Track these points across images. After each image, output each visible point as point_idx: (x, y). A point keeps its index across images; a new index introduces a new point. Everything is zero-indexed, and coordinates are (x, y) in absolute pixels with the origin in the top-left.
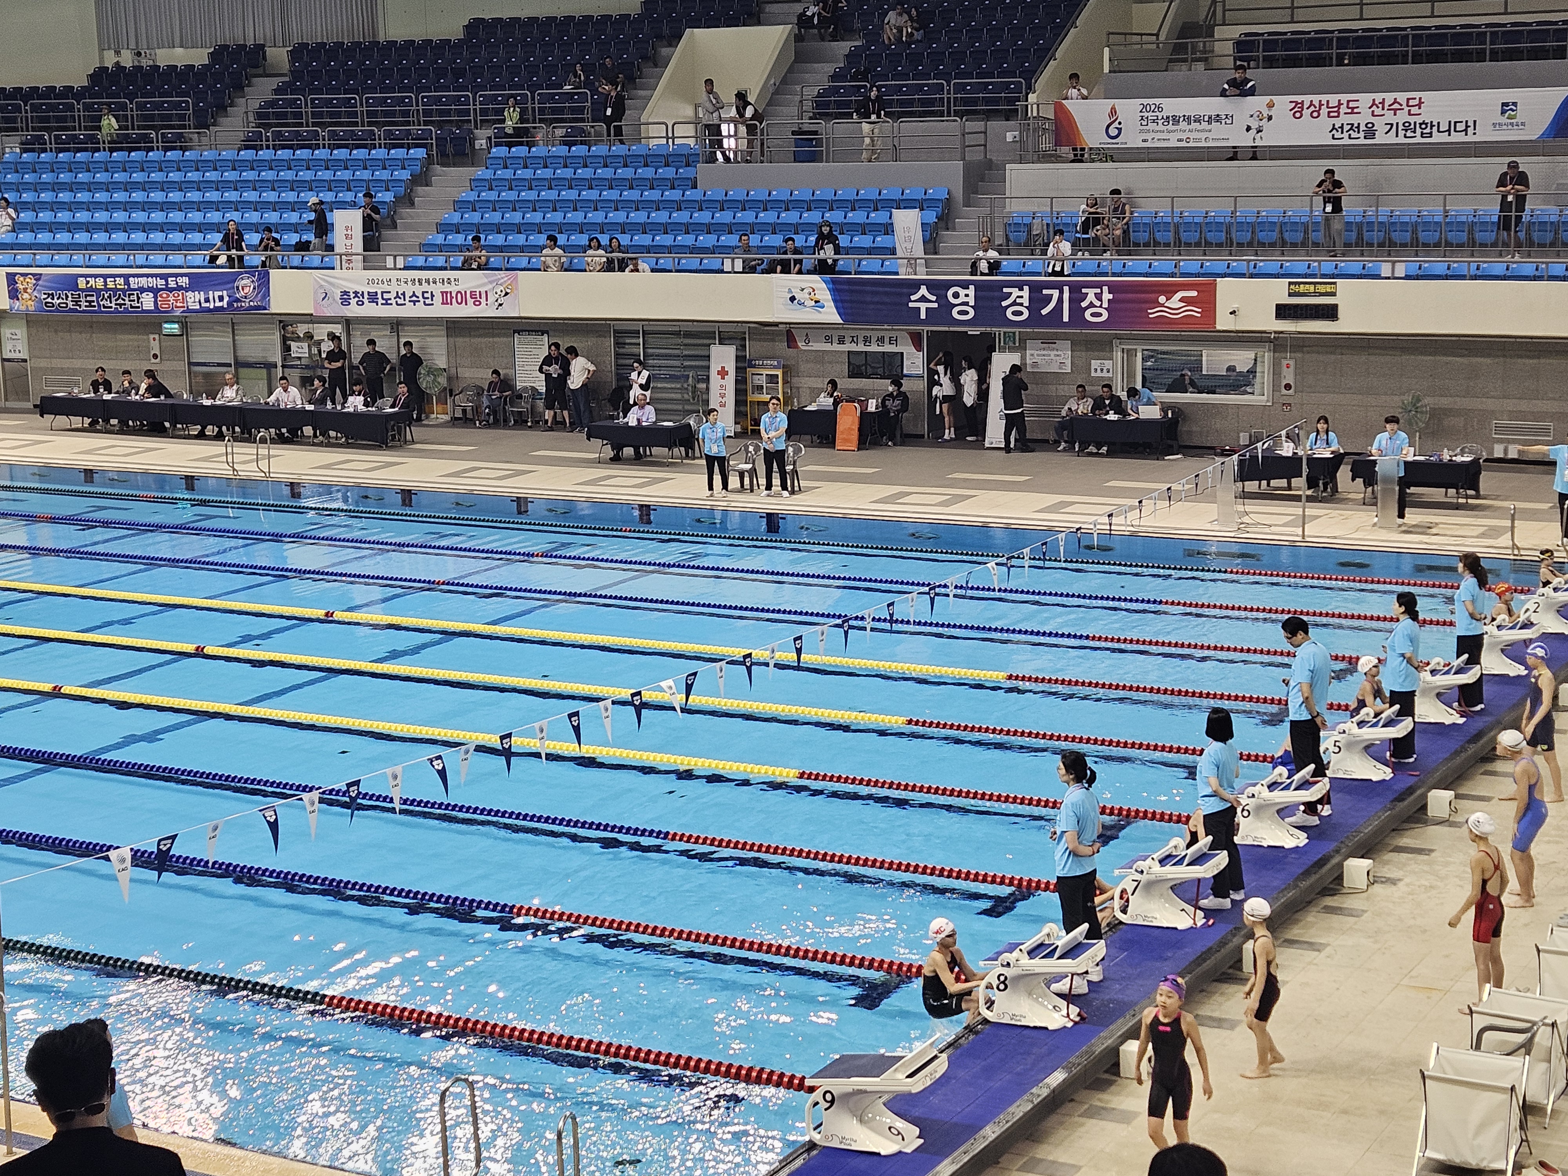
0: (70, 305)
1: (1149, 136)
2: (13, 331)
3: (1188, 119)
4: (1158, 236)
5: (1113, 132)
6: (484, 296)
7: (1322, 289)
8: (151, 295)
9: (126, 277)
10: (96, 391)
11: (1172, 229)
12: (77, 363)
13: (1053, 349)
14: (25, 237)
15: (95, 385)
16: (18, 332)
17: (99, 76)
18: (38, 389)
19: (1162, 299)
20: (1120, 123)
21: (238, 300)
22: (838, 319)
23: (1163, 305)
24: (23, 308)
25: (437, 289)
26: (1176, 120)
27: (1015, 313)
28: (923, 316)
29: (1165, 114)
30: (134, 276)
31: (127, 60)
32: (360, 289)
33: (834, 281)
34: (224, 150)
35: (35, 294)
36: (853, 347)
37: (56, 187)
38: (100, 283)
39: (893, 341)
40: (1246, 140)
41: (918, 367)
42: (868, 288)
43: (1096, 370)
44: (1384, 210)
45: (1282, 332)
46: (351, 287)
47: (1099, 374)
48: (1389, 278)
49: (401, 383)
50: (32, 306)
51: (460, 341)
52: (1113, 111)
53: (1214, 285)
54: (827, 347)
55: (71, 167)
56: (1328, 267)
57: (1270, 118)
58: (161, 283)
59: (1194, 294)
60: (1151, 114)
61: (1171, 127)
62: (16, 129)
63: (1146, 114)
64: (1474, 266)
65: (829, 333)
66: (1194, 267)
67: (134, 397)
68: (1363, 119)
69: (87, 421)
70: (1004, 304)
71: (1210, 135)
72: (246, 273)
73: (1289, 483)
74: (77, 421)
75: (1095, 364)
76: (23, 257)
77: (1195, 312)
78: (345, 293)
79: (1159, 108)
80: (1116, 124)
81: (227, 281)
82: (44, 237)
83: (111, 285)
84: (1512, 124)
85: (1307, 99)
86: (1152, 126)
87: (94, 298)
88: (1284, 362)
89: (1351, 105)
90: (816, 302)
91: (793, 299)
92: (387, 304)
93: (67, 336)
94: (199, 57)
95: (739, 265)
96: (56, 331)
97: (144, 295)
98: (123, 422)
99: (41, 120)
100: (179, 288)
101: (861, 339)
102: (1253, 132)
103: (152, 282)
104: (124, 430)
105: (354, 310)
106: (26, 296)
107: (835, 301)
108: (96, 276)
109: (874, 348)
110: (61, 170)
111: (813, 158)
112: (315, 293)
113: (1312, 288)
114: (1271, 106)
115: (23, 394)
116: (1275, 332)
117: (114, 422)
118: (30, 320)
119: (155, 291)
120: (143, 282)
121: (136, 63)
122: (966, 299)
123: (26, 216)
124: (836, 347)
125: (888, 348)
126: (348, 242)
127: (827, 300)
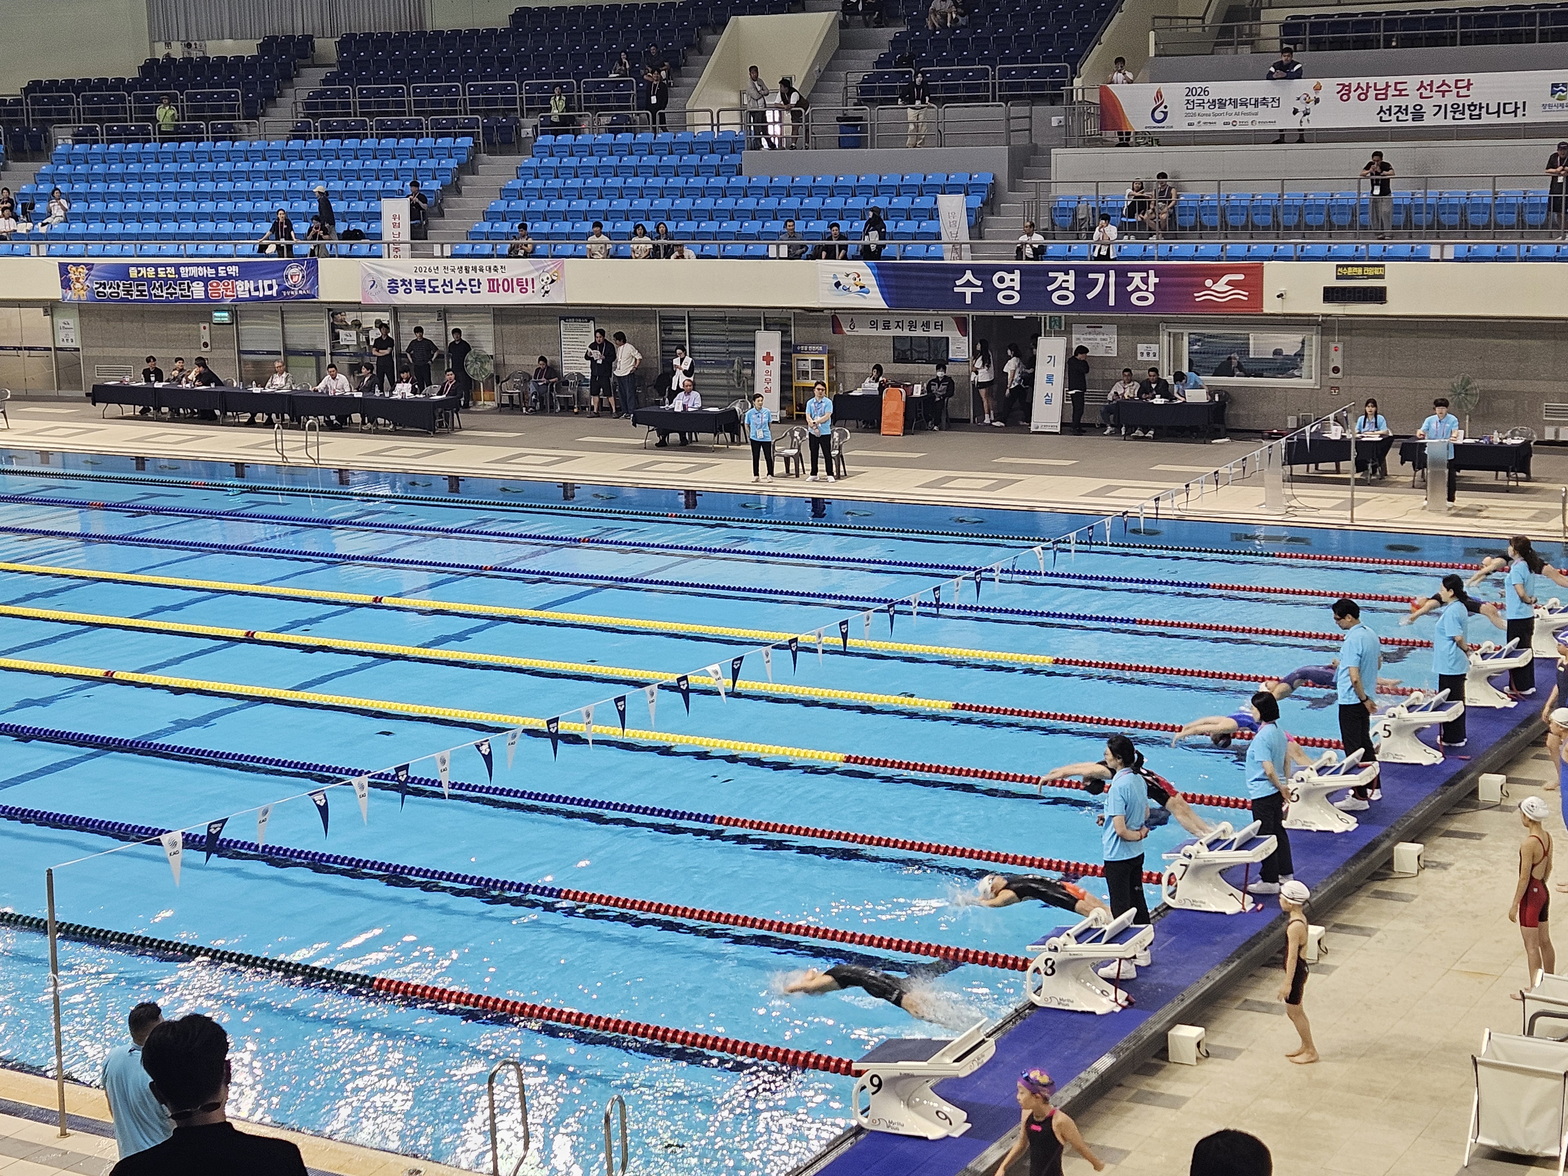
0: (122, 294)
1: (1195, 120)
2: (66, 320)
3: (1234, 103)
4: (1205, 219)
5: (1159, 116)
6: (530, 283)
7: (1370, 271)
8: (202, 284)
9: (177, 267)
10: (148, 380)
11: (1218, 212)
12: (128, 352)
13: (1099, 334)
14: (77, 228)
15: (147, 373)
16: (71, 321)
17: (150, 67)
18: (91, 377)
19: (1209, 283)
20: (1166, 107)
21: (287, 289)
22: (883, 305)
23: (1209, 289)
24: (75, 298)
25: (484, 277)
26: (1222, 104)
27: (1061, 298)
28: (968, 301)
29: (1211, 97)
30: (185, 265)
31: (177, 51)
32: (407, 277)
33: (879, 267)
34: (273, 140)
35: (87, 283)
36: (898, 332)
37: (108, 178)
38: (151, 272)
39: (939, 326)
40: (1292, 123)
41: (964, 352)
42: (915, 274)
43: (1142, 354)
44: (1433, 192)
45: (1330, 315)
46: (399, 275)
47: (1145, 358)
48: (1437, 261)
49: (449, 370)
50: (84, 295)
51: (507, 328)
52: (1159, 95)
53: (1261, 268)
54: (873, 332)
55: (122, 158)
56: (1376, 249)
57: (1317, 101)
58: (211, 272)
59: (1241, 277)
60: (1197, 97)
61: (1217, 110)
62: (68, 121)
63: (1192, 98)
64: (1523, 248)
65: (874, 318)
66: (1241, 251)
67: (185, 386)
68: (1410, 102)
69: (139, 408)
70: (1050, 288)
71: (1257, 119)
72: (295, 261)
73: (1338, 466)
74: (128, 409)
75: (1141, 348)
76: (76, 247)
77: (1242, 295)
78: (393, 281)
79: (1205, 91)
80: (1162, 108)
81: (277, 270)
82: (96, 227)
83: (162, 274)
84: (1562, 105)
85: (1354, 81)
86: (1197, 110)
87: (146, 288)
88: (1333, 345)
89: (1399, 87)
90: (861, 287)
91: (838, 284)
92: (434, 292)
93: (119, 325)
94: (248, 48)
95: (784, 251)
96: (108, 321)
97: (195, 284)
98: (174, 411)
99: (93, 111)
100: (229, 277)
101: (906, 324)
102: (1300, 115)
103: (202, 271)
104: (175, 418)
105: (401, 298)
106: (78, 285)
107: (880, 286)
108: (147, 266)
109: (919, 333)
110: (113, 161)
111: (858, 143)
112: (363, 281)
113: (1359, 271)
114: (1318, 88)
115: (76, 383)
116: (1323, 315)
117: (165, 410)
118: (83, 310)
119: (205, 280)
120: (194, 271)
121: (186, 55)
122: (1012, 284)
123: (78, 207)
124: (881, 332)
125: (933, 333)
126: (396, 231)
127: (872, 286)
